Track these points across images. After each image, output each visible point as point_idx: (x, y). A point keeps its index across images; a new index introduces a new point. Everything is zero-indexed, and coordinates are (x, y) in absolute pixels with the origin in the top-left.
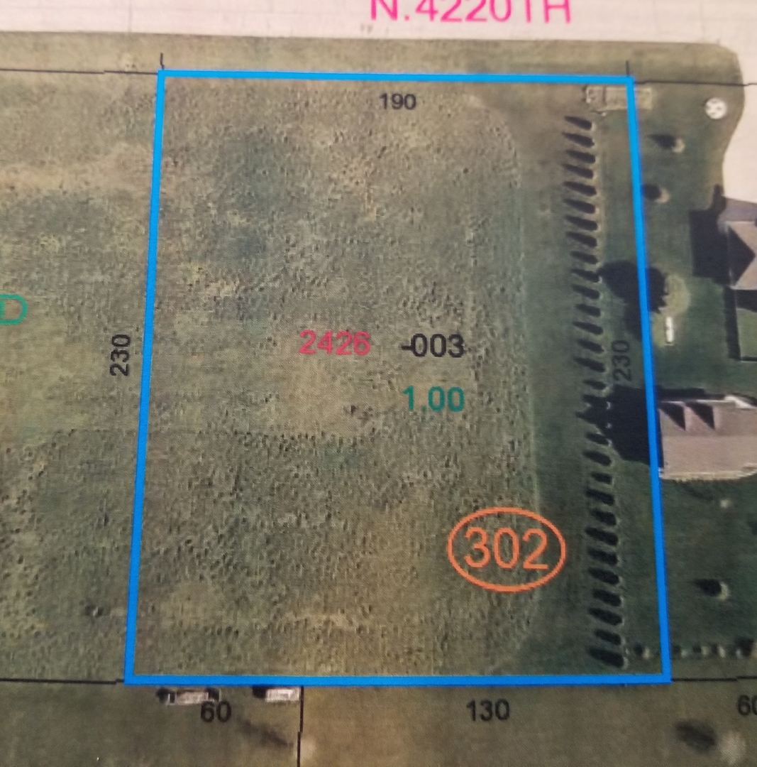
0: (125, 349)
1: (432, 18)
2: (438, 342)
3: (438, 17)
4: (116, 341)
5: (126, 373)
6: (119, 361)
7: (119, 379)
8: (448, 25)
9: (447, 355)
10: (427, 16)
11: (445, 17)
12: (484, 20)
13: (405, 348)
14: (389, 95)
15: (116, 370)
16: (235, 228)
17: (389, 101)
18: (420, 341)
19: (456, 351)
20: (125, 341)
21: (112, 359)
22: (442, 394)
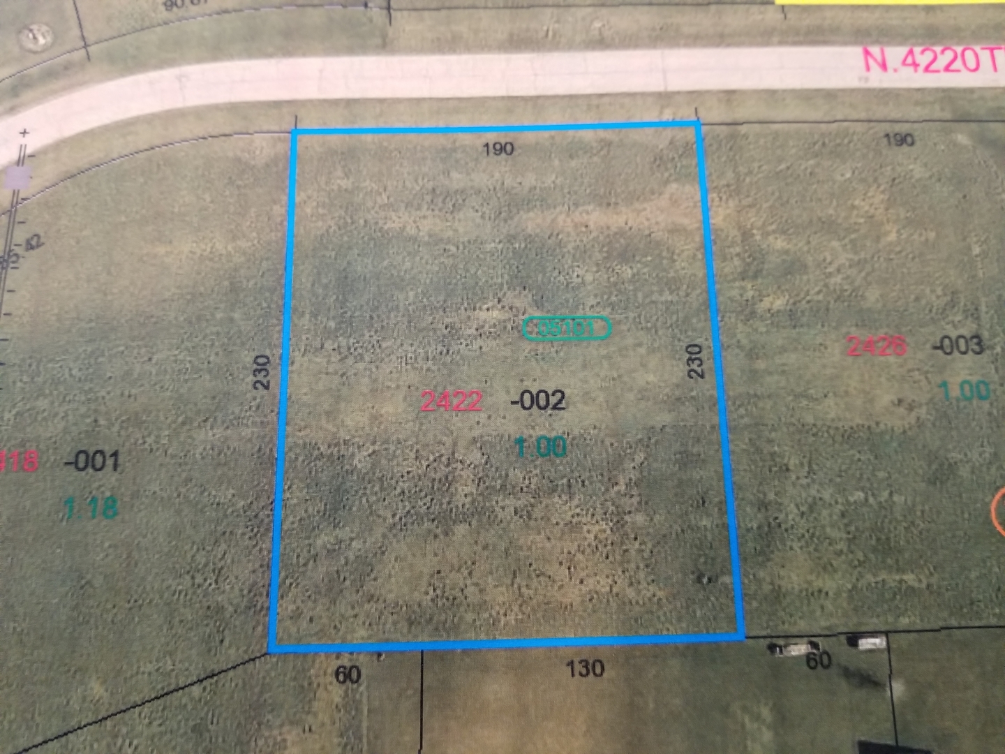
0: (698, 356)
1: (916, 71)
2: (962, 341)
3: (921, 69)
4: (689, 349)
5: (702, 376)
6: (694, 366)
7: (696, 382)
8: (929, 76)
9: (970, 353)
10: (911, 69)
11: (927, 69)
12: (958, 71)
13: (936, 348)
14: (891, 135)
15: (693, 374)
16: (778, 251)
17: (892, 140)
18: (947, 342)
19: (977, 348)
20: (697, 349)
21: (689, 365)
22: (971, 386)
